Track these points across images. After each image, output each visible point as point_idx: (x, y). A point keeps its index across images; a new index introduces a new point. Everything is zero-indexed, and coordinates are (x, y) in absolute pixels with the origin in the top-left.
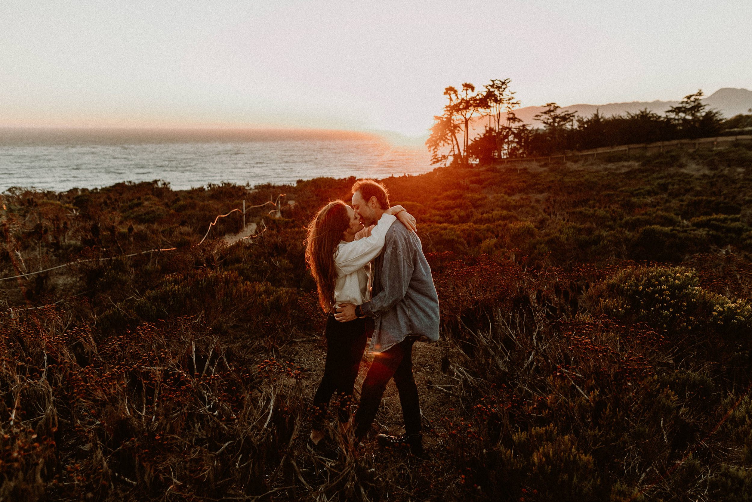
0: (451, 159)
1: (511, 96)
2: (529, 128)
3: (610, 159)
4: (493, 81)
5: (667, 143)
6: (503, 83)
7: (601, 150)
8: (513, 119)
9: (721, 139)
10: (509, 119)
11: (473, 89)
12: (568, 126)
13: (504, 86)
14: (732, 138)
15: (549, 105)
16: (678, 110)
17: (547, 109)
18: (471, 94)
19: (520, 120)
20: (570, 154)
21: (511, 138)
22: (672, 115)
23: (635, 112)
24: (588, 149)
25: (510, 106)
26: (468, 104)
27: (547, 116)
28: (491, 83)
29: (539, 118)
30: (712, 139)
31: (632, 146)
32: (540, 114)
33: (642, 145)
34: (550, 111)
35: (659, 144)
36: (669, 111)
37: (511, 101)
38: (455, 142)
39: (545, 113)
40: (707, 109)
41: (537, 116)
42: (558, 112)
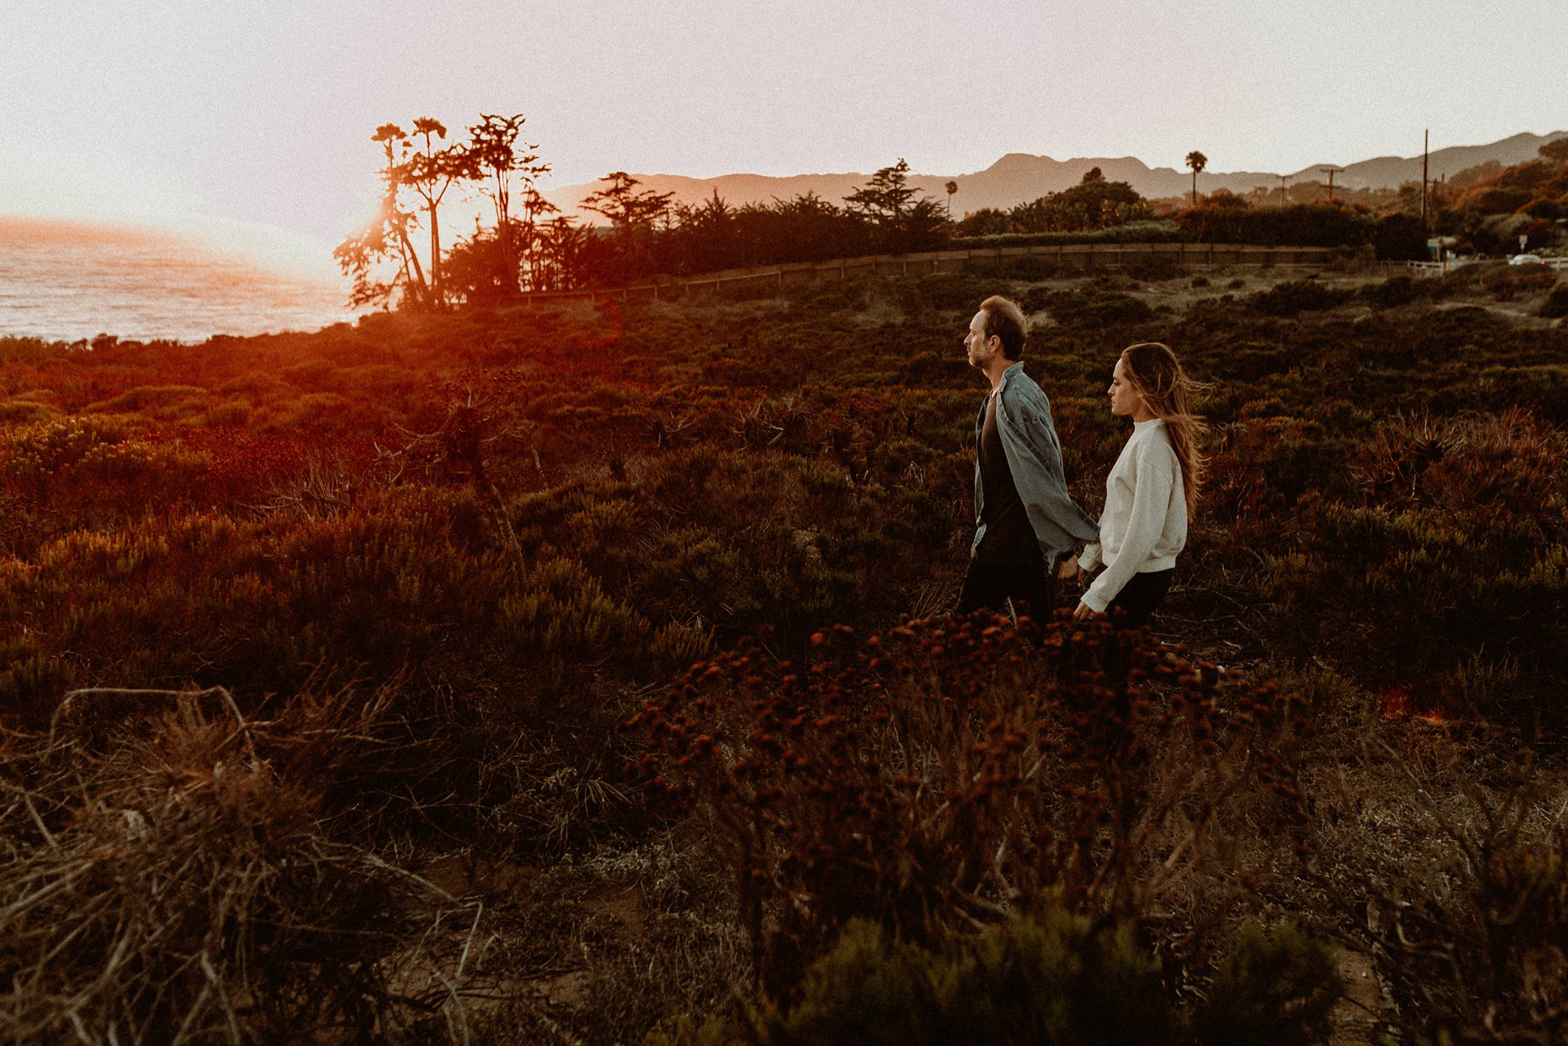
0: (398, 294)
1: (529, 153)
2: (575, 225)
3: (742, 294)
4: (486, 118)
5: (850, 262)
6: (510, 125)
7: (728, 276)
8: (536, 204)
9: (944, 256)
10: (528, 205)
11: (442, 132)
12: (659, 224)
13: (511, 131)
14: (963, 255)
15: (615, 177)
16: (865, 197)
17: (611, 184)
18: (438, 145)
19: (553, 208)
20: (665, 281)
21: (537, 245)
22: (858, 207)
23: (790, 197)
24: (703, 272)
25: (528, 174)
26: (432, 168)
27: (609, 201)
28: (483, 123)
29: (591, 204)
30: (927, 256)
31: (790, 267)
32: (596, 196)
33: (805, 266)
34: (617, 191)
35: (836, 263)
36: (850, 199)
37: (530, 165)
38: (408, 255)
39: (608, 194)
40: (918, 197)
41: (588, 200)
42: (634, 192)
